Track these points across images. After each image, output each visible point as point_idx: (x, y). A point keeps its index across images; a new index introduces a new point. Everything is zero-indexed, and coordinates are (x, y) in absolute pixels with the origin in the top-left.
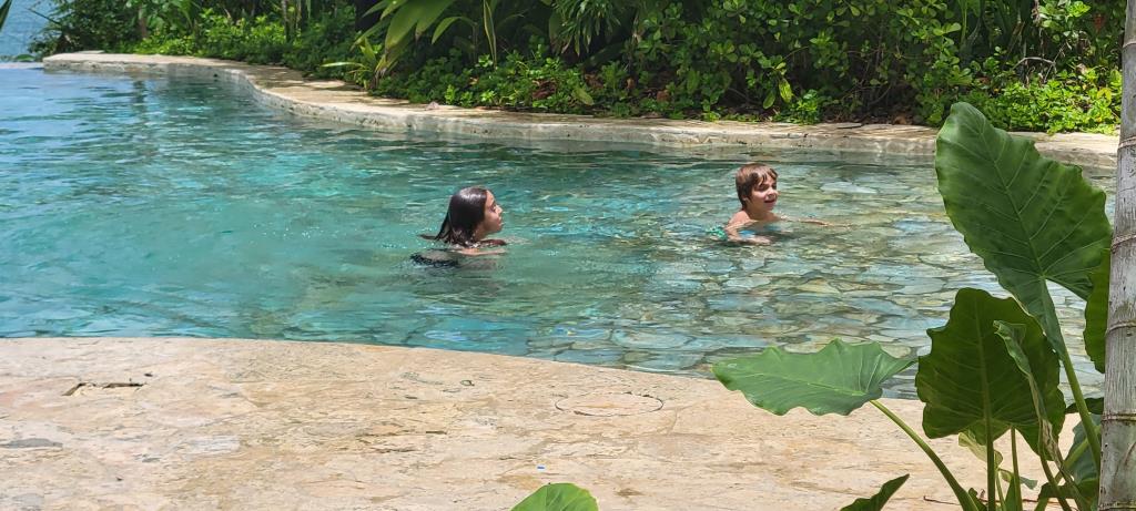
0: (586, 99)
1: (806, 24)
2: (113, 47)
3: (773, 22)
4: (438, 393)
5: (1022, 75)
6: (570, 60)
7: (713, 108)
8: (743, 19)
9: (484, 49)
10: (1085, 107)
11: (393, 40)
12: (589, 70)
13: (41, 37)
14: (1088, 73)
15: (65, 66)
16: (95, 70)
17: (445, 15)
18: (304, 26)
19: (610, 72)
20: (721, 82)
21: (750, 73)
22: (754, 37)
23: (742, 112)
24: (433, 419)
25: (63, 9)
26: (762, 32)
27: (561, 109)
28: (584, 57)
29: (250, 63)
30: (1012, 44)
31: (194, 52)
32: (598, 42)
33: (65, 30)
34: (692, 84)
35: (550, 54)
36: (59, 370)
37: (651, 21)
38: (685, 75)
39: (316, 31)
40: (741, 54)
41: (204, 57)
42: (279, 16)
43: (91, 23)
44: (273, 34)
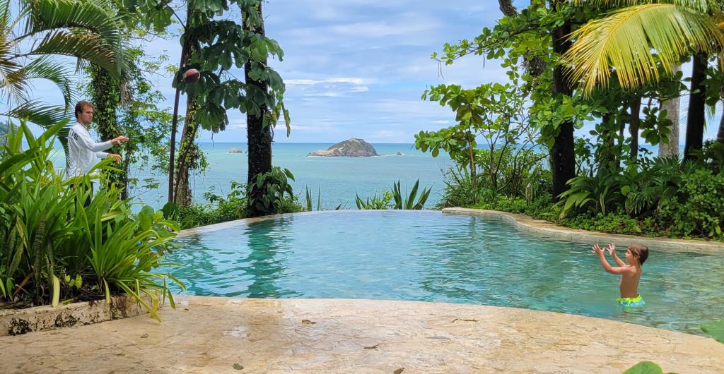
0: (639, 230)
2: (465, 206)
3: (714, 204)
4: (584, 331)
6: (633, 216)
7: (688, 235)
8: (702, 203)
9: (600, 210)
11: (568, 206)
12: (640, 220)
13: (440, 202)
15: (449, 213)
16: (459, 214)
17: (586, 198)
18: (533, 201)
19: (648, 221)
20: (692, 226)
21: (704, 223)
22: (706, 210)
23: (700, 237)
24: (583, 341)
25: (448, 193)
26: (710, 208)
27: (628, 233)
28: (638, 214)
29: (514, 213)
31: (494, 209)
32: (644, 210)
33: (448, 200)
34: (680, 226)
35: (625, 213)
36: (449, 314)
37: (665, 202)
38: (678, 223)
39: (537, 203)
40: (700, 216)
41: (497, 210)
42: (524, 196)
43: (458, 198)
44: (522, 203)
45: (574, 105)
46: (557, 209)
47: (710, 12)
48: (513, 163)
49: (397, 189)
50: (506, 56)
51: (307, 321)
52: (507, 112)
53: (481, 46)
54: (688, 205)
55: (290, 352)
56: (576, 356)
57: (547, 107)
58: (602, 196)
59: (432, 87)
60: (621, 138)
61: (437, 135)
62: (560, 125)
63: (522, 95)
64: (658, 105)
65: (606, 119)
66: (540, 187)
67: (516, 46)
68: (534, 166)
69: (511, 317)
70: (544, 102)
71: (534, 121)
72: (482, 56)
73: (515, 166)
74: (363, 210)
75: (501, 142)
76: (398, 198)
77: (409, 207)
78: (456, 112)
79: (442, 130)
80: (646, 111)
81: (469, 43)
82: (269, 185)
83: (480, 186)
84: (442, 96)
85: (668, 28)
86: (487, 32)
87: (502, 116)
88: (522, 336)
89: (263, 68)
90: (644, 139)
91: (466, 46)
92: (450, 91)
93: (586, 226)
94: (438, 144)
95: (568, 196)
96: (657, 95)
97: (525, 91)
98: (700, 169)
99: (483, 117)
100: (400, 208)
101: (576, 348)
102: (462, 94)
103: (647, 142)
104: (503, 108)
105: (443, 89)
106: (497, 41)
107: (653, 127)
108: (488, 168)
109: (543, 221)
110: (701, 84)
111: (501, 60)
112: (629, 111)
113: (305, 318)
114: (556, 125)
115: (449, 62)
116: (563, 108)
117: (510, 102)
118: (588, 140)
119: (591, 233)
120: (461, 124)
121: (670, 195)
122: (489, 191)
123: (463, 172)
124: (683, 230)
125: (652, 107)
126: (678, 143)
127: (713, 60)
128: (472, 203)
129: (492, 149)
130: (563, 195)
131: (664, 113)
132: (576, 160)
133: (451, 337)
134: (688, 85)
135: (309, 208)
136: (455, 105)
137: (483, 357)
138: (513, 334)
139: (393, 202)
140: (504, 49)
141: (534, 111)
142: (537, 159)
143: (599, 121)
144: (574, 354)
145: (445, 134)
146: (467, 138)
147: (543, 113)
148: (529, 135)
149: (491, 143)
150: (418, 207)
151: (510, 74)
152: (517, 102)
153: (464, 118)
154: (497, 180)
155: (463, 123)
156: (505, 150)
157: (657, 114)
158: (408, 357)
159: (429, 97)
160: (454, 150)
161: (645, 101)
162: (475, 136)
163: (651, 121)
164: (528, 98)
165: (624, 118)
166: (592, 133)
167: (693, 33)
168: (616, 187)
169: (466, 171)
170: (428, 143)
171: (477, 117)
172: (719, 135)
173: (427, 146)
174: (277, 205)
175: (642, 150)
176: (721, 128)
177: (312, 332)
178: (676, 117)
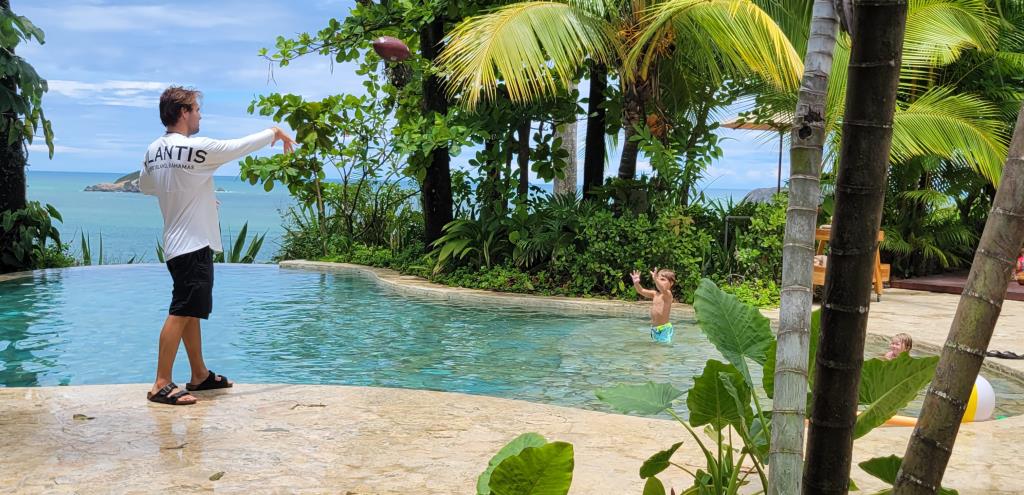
0: (531, 287)
1: (631, 256)
2: (311, 258)
3: (617, 254)
4: (463, 413)
5: (729, 282)
6: (523, 269)
7: (588, 293)
8: (603, 253)
9: (484, 263)
10: (757, 297)
11: (443, 256)
12: (531, 274)
13: (278, 254)
14: (759, 282)
15: (289, 267)
16: (304, 267)
17: (466, 247)
18: (400, 251)
19: (541, 275)
20: (592, 281)
21: (606, 277)
22: (608, 261)
23: (602, 295)
24: (461, 424)
25: (288, 241)
26: (612, 258)
27: (519, 291)
28: (530, 268)
29: (375, 267)
30: (725, 268)
31: (349, 261)
32: (537, 261)
33: (289, 251)
34: (579, 282)
35: (514, 266)
36: (288, 398)
37: (561, 252)
38: (576, 277)
39: (406, 253)
40: (602, 268)
41: (354, 263)
42: (389, 246)
43: (301, 248)
44: (386, 254)
45: (450, 125)
46: (430, 261)
47: (608, 17)
48: (374, 203)
50: (362, 59)
51: (81, 416)
52: (364, 133)
53: (327, 44)
54: (587, 255)
56: (454, 444)
57: (416, 128)
58: (486, 245)
59: (261, 97)
60: (508, 170)
61: (269, 162)
62: (432, 152)
63: (384, 112)
64: (550, 132)
65: (489, 146)
66: (409, 233)
68: (401, 207)
69: (371, 400)
70: (411, 121)
71: (399, 145)
72: (329, 56)
73: (376, 206)
75: (356, 176)
77: (232, 259)
78: (296, 132)
79: (277, 156)
80: (537, 138)
81: (311, 38)
82: (22, 228)
83: (331, 231)
84: (276, 109)
85: (562, 34)
86: (335, 25)
87: (358, 139)
88: (384, 423)
89: (8, 58)
90: (536, 174)
91: (307, 41)
92: (286, 102)
93: (468, 282)
94: (272, 173)
95: (443, 244)
96: (550, 119)
97: (386, 107)
98: (600, 211)
99: (332, 139)
100: (222, 261)
101: (454, 433)
102: (304, 107)
103: (538, 177)
104: (359, 127)
105: (276, 100)
106: (348, 38)
107: (546, 159)
108: (341, 208)
109: (413, 277)
110: (599, 106)
111: (354, 65)
112: (516, 136)
113: (78, 412)
114: (427, 151)
115: (284, 63)
116: (435, 130)
117: (368, 120)
118: (467, 173)
119: (472, 291)
120: (303, 147)
121: (566, 243)
122: (342, 238)
123: (307, 212)
124: (582, 287)
125: (544, 134)
126: (575, 180)
127: (614, 78)
128: (321, 254)
129: (346, 182)
130: (436, 243)
131: (558, 142)
132: (454, 198)
133: (291, 428)
134: (585, 107)
135: (87, 260)
136: (295, 121)
137: (334, 451)
138: (372, 420)
140: (359, 50)
141: (399, 132)
142: (405, 197)
143: (481, 148)
144: (451, 441)
145: (282, 161)
146: (312, 168)
147: (409, 136)
148: (394, 165)
149: (343, 176)
150: (247, 260)
151: (368, 84)
152: (377, 121)
153: (306, 140)
154: (354, 225)
155: (305, 147)
156: (362, 183)
157: (550, 143)
158: (229, 458)
159: (257, 110)
160: (294, 183)
161: (535, 125)
162: (322, 164)
163: (543, 152)
164: (391, 116)
165: (512, 147)
166: (472, 162)
167: (591, 41)
168: (502, 233)
169: (312, 212)
170: (258, 173)
171: (324, 140)
172: (621, 169)
173: (257, 177)
174: (35, 256)
175: (533, 188)
176: (623, 161)
177: (89, 431)
178: (573, 147)
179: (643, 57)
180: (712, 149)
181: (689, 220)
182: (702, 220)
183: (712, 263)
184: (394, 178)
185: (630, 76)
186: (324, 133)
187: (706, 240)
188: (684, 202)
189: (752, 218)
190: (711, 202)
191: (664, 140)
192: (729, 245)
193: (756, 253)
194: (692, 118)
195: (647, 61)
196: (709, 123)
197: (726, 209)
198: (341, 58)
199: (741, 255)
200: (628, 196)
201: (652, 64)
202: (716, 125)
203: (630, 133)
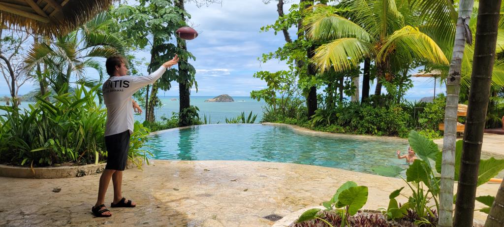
0: (344, 131)
1: (380, 121)
2: (272, 122)
3: (374, 121)
4: (323, 173)
5: (416, 130)
6: (341, 125)
7: (364, 133)
8: (369, 120)
9: (328, 123)
10: (427, 135)
11: (314, 121)
12: (344, 127)
13: (261, 120)
14: (427, 130)
15: (265, 125)
16: (269, 125)
17: (322, 118)
19: (347, 127)
20: (365, 129)
21: (370, 128)
22: (371, 123)
23: (369, 134)
24: (322, 177)
25: (264, 116)
27: (340, 133)
28: (343, 125)
29: (292, 125)
30: (415, 125)
31: (284, 123)
32: (346, 123)
33: (265, 119)
34: (361, 130)
35: (338, 125)
36: (265, 166)
37: (354, 120)
38: (360, 128)
39: (301, 121)
40: (369, 125)
42: (296, 118)
43: (268, 119)
44: (296, 120)
45: (317, 79)
46: (310, 123)
47: (371, 42)
49: (243, 115)
50: (288, 59)
51: (206, 170)
52: (289, 82)
53: (278, 55)
54: (363, 121)
55: (199, 183)
57: (306, 80)
58: (328, 118)
59: (257, 72)
60: (336, 93)
61: (259, 92)
62: (311, 88)
63: (295, 76)
64: (350, 80)
65: (330, 85)
66: (303, 114)
67: (292, 55)
68: (300, 105)
70: (304, 78)
71: (300, 86)
72: (278, 59)
73: (292, 105)
74: (228, 124)
75: (286, 96)
76: (243, 119)
77: (248, 122)
78: (267, 83)
79: (262, 90)
80: (345, 82)
81: (273, 54)
82: (189, 113)
83: (278, 113)
84: (262, 76)
85: (354, 48)
86: (280, 49)
87: (287, 84)
88: (297, 175)
89: (186, 64)
90: (345, 94)
91: (271, 55)
92: (265, 74)
93: (322, 130)
94: (260, 96)
95: (314, 117)
96: (350, 76)
97: (296, 74)
98: (368, 106)
99: (279, 84)
100: (244, 123)
101: (320, 179)
102: (270, 75)
104: (287, 81)
105: (262, 73)
106: (284, 53)
107: (349, 89)
108: (281, 106)
109: (304, 128)
110: (368, 71)
111: (286, 61)
112: (339, 82)
113: (205, 168)
114: (309, 88)
115: (265, 62)
116: (312, 81)
117: (290, 78)
118: (322, 94)
119: (324, 132)
121: (356, 117)
122: (281, 115)
123: (270, 108)
124: (362, 131)
125: (348, 81)
126: (359, 96)
127: (372, 62)
128: (274, 120)
129: (283, 98)
130: (312, 117)
131: (352, 84)
132: (318, 103)
133: (268, 176)
134: (363, 72)
135: (206, 123)
136: (267, 79)
137: (281, 184)
138: (293, 174)
139: (241, 120)
140: (287, 56)
141: (300, 82)
142: (301, 102)
143: (327, 86)
144: (319, 182)
145: (263, 92)
146: (272, 94)
147: (303, 83)
148: (298, 92)
149: (282, 96)
150: (252, 122)
151: (290, 67)
152: (293, 79)
153: (271, 85)
154: (285, 111)
155: (270, 87)
156: (288, 98)
157: (350, 84)
158: (249, 184)
159: (256, 76)
160: (267, 99)
161: (345, 78)
162: (275, 93)
163: (348, 86)
164: (297, 77)
165: (337, 85)
166: (324, 91)
167: (364, 50)
168: (334, 114)
169: (272, 107)
170: (256, 95)
171: (276, 85)
172: (376, 92)
173: (255, 97)
174: (192, 121)
175: (344, 98)
176: (376, 89)
177: (208, 175)
178: (358, 85)
179: (384, 54)
180: (410, 84)
181: (401, 109)
182: (405, 108)
183: (410, 123)
184: (298, 96)
185: (379, 61)
186: (276, 83)
187: (407, 116)
188: (399, 103)
189: (425, 108)
190: (408, 102)
191: (391, 82)
192: (416, 118)
193: (426, 120)
194: (401, 74)
195: (385, 55)
196: (407, 75)
197: (414, 105)
198: (282, 59)
199: (421, 121)
200: (378, 101)
201: (387, 56)
202: (410, 76)
203: (379, 80)
